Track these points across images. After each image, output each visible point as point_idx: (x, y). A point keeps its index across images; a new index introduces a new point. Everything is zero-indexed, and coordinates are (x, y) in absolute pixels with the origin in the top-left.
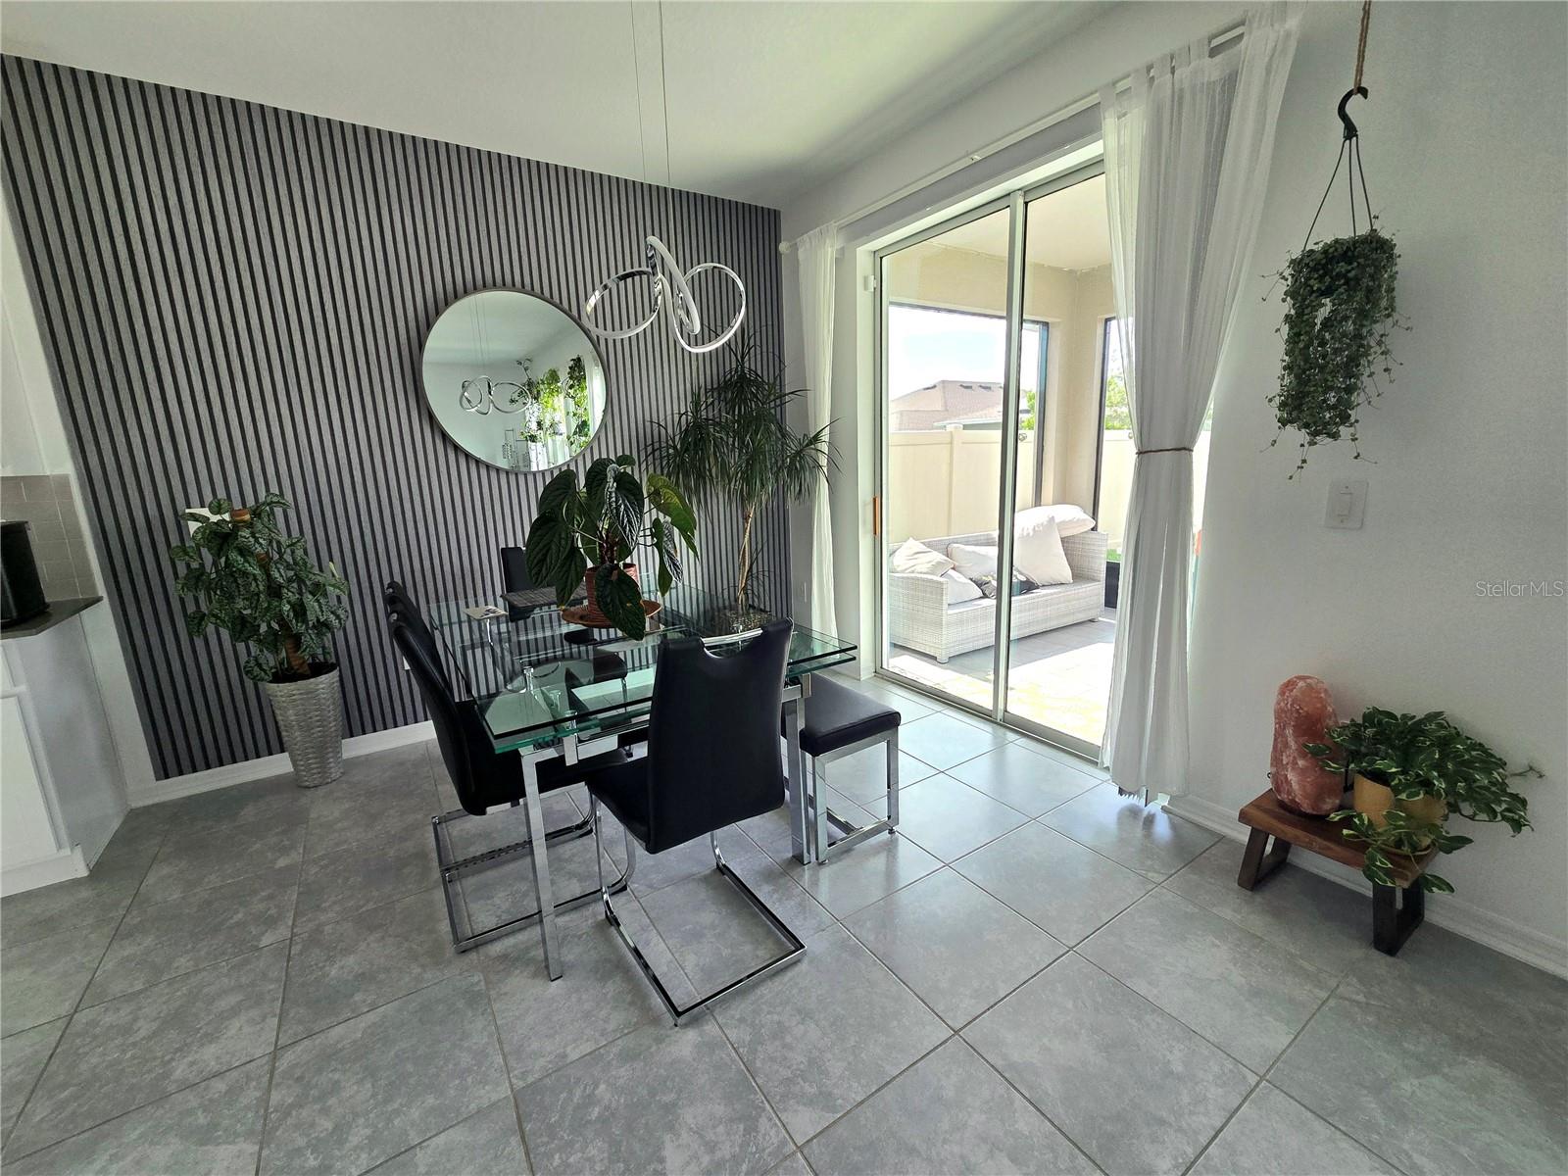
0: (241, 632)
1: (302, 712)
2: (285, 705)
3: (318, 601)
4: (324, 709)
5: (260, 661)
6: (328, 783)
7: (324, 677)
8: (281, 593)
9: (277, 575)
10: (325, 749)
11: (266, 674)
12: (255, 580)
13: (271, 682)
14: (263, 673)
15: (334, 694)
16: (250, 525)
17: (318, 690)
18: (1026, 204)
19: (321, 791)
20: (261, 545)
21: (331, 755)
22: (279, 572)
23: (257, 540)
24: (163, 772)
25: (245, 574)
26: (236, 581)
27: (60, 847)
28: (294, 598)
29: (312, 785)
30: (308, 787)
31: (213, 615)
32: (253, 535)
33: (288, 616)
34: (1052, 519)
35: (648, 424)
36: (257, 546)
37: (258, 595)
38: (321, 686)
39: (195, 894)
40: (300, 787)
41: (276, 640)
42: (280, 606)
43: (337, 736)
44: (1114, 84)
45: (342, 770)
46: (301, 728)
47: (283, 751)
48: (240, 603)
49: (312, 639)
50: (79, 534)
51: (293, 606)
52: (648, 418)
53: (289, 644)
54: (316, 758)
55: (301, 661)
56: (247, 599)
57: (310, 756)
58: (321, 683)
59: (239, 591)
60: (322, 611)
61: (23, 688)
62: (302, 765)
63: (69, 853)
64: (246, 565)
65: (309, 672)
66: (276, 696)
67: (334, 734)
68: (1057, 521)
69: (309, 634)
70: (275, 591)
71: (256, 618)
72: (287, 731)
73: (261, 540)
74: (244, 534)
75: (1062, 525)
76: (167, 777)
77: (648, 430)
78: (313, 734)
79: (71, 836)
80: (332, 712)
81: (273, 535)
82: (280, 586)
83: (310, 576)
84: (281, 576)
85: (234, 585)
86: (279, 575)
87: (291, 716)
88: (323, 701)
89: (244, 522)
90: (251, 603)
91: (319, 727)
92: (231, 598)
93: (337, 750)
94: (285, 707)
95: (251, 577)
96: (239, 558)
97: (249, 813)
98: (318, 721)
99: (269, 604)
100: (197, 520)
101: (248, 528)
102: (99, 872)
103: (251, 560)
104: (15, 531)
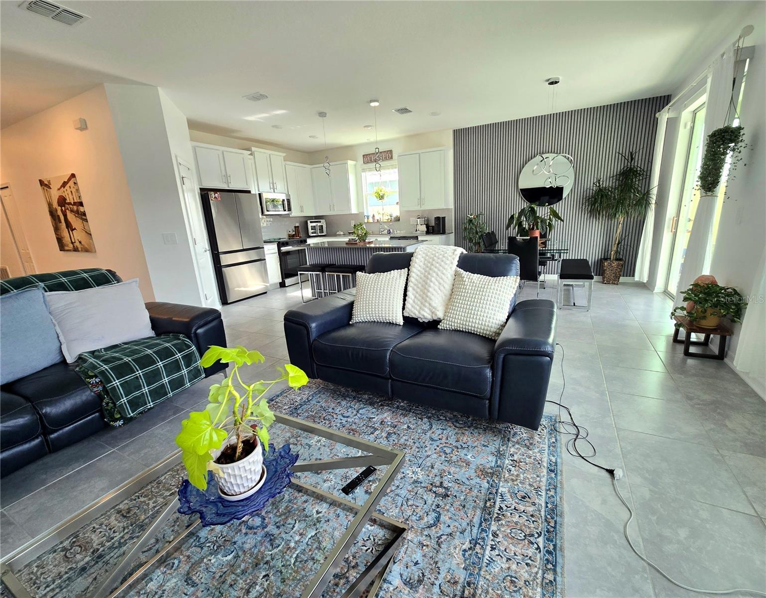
16: (475, 218)
32: (475, 221)
35: (588, 190)
36: (475, 223)
41: (476, 244)
50: (452, 220)
52: (589, 187)
53: (478, 245)
74: (473, 220)
77: (588, 192)
81: (478, 221)
104: (444, 218)
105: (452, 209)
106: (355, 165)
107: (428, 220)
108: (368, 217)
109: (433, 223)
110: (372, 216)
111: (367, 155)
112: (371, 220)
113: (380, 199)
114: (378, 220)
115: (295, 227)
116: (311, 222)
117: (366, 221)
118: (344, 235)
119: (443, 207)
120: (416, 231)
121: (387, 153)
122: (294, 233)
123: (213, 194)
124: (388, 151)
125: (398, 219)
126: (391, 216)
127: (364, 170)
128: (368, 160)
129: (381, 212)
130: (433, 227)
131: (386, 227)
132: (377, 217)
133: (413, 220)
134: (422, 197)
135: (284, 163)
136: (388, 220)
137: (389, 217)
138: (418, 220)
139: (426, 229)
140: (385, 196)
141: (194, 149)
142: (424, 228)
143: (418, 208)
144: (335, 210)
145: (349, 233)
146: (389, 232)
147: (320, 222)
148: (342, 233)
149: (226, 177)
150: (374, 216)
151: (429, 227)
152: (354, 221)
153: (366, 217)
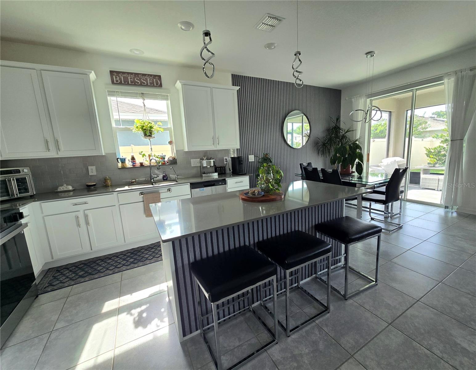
18: (416, 91)
34: (395, 160)
44: (447, 73)
68: (397, 161)
75: (398, 162)
108: (123, 160)
110: (130, 158)
111: (118, 72)
112: (129, 164)
114: (142, 164)
117: (120, 166)
121: (152, 78)
124: (155, 76)
126: (163, 158)
127: (112, 93)
128: (120, 79)
129: (148, 154)
132: (139, 160)
133: (194, 162)
134: (217, 136)
139: (214, 171)
142: (211, 170)
147: (18, 171)
150: (133, 159)
151: (218, 169)
152: (95, 167)
153: (119, 160)
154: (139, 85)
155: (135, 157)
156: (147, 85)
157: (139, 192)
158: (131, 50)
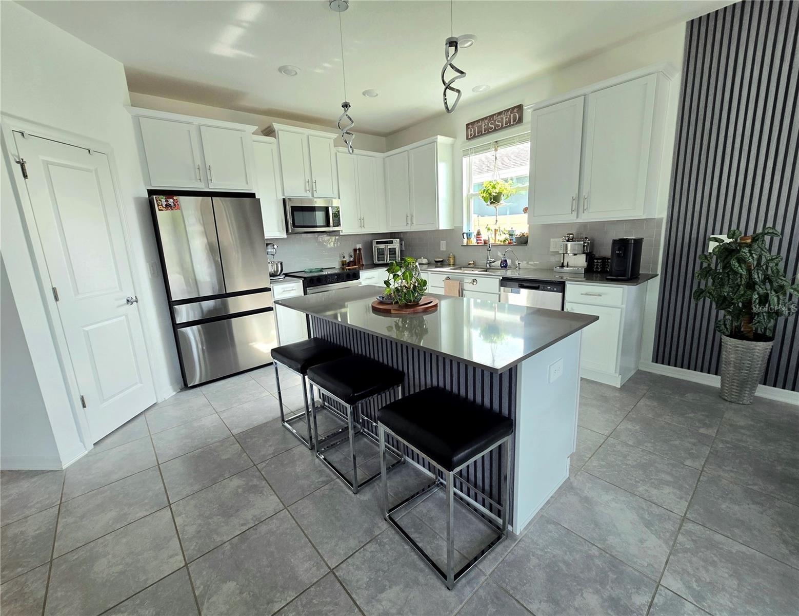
0: (721, 304)
1: (740, 358)
2: (730, 350)
3: (778, 297)
4: (755, 362)
5: (726, 323)
6: (740, 404)
7: (762, 343)
8: (754, 288)
9: (756, 276)
10: (745, 384)
11: (727, 330)
12: (741, 277)
13: (728, 336)
14: (725, 330)
15: (765, 355)
16: (749, 246)
17: (755, 349)
19: (734, 406)
20: (753, 257)
21: (748, 389)
22: (758, 274)
23: (751, 255)
24: (656, 360)
25: (736, 273)
26: (728, 276)
27: (616, 372)
28: (762, 292)
29: (729, 400)
30: (726, 400)
31: (709, 293)
32: (750, 251)
33: (755, 302)
36: (750, 258)
37: (739, 286)
38: (758, 348)
39: (658, 420)
40: (720, 397)
41: (739, 314)
42: (752, 295)
43: (757, 381)
45: (751, 401)
46: (735, 367)
47: (716, 374)
48: (727, 289)
49: (764, 319)
51: (760, 297)
53: (747, 317)
54: (737, 387)
55: (749, 330)
56: (732, 287)
57: (735, 384)
58: (759, 346)
59: (729, 282)
60: (779, 304)
61: (624, 306)
62: (727, 387)
63: (617, 376)
64: (740, 268)
65: (752, 337)
66: (727, 344)
67: (755, 378)
69: (763, 315)
70: (751, 285)
71: (733, 299)
72: (725, 365)
73: (754, 255)
74: (744, 251)
76: (657, 362)
78: (742, 373)
79: (620, 370)
80: (759, 365)
81: (763, 252)
82: (755, 283)
83: (779, 280)
84: (759, 277)
85: (727, 278)
86: (757, 276)
87: (732, 358)
88: (756, 357)
89: (747, 243)
90: (734, 290)
91: (747, 370)
92: (722, 285)
93: (753, 388)
94: (730, 352)
95: (739, 275)
96: (737, 264)
97: (689, 397)
98: (748, 367)
99: (745, 292)
100: (717, 241)
101: (747, 247)
102: (624, 388)
103: (743, 266)
104: (638, 243)
105: (661, 219)
106: (453, 145)
107: (592, 245)
108: (469, 235)
109: (606, 250)
110: (475, 233)
111: (473, 123)
112: (474, 241)
113: (492, 203)
114: (485, 242)
115: (355, 250)
116: (378, 243)
117: (465, 243)
118: (428, 264)
119: (639, 214)
120: (562, 266)
121: (511, 113)
122: (352, 259)
123: (163, 200)
124: (513, 108)
125: (523, 241)
126: (510, 235)
127: (466, 153)
128: (475, 131)
129: (493, 228)
130: (604, 259)
131: (499, 254)
132: (484, 236)
133: (556, 243)
134: (584, 193)
135: (334, 150)
136: (504, 241)
137: (507, 236)
138: (569, 244)
139: (585, 264)
140: (503, 198)
141: (137, 121)
142: (581, 261)
143: (571, 218)
144: (414, 223)
145: (436, 262)
146: (504, 265)
147: (391, 242)
148: (425, 261)
149: (205, 171)
150: (479, 234)
151: (595, 261)
152: (445, 241)
153: (465, 235)
154: (493, 131)
155: (481, 233)
156: (502, 128)
157: (446, 276)
158: (473, 90)
